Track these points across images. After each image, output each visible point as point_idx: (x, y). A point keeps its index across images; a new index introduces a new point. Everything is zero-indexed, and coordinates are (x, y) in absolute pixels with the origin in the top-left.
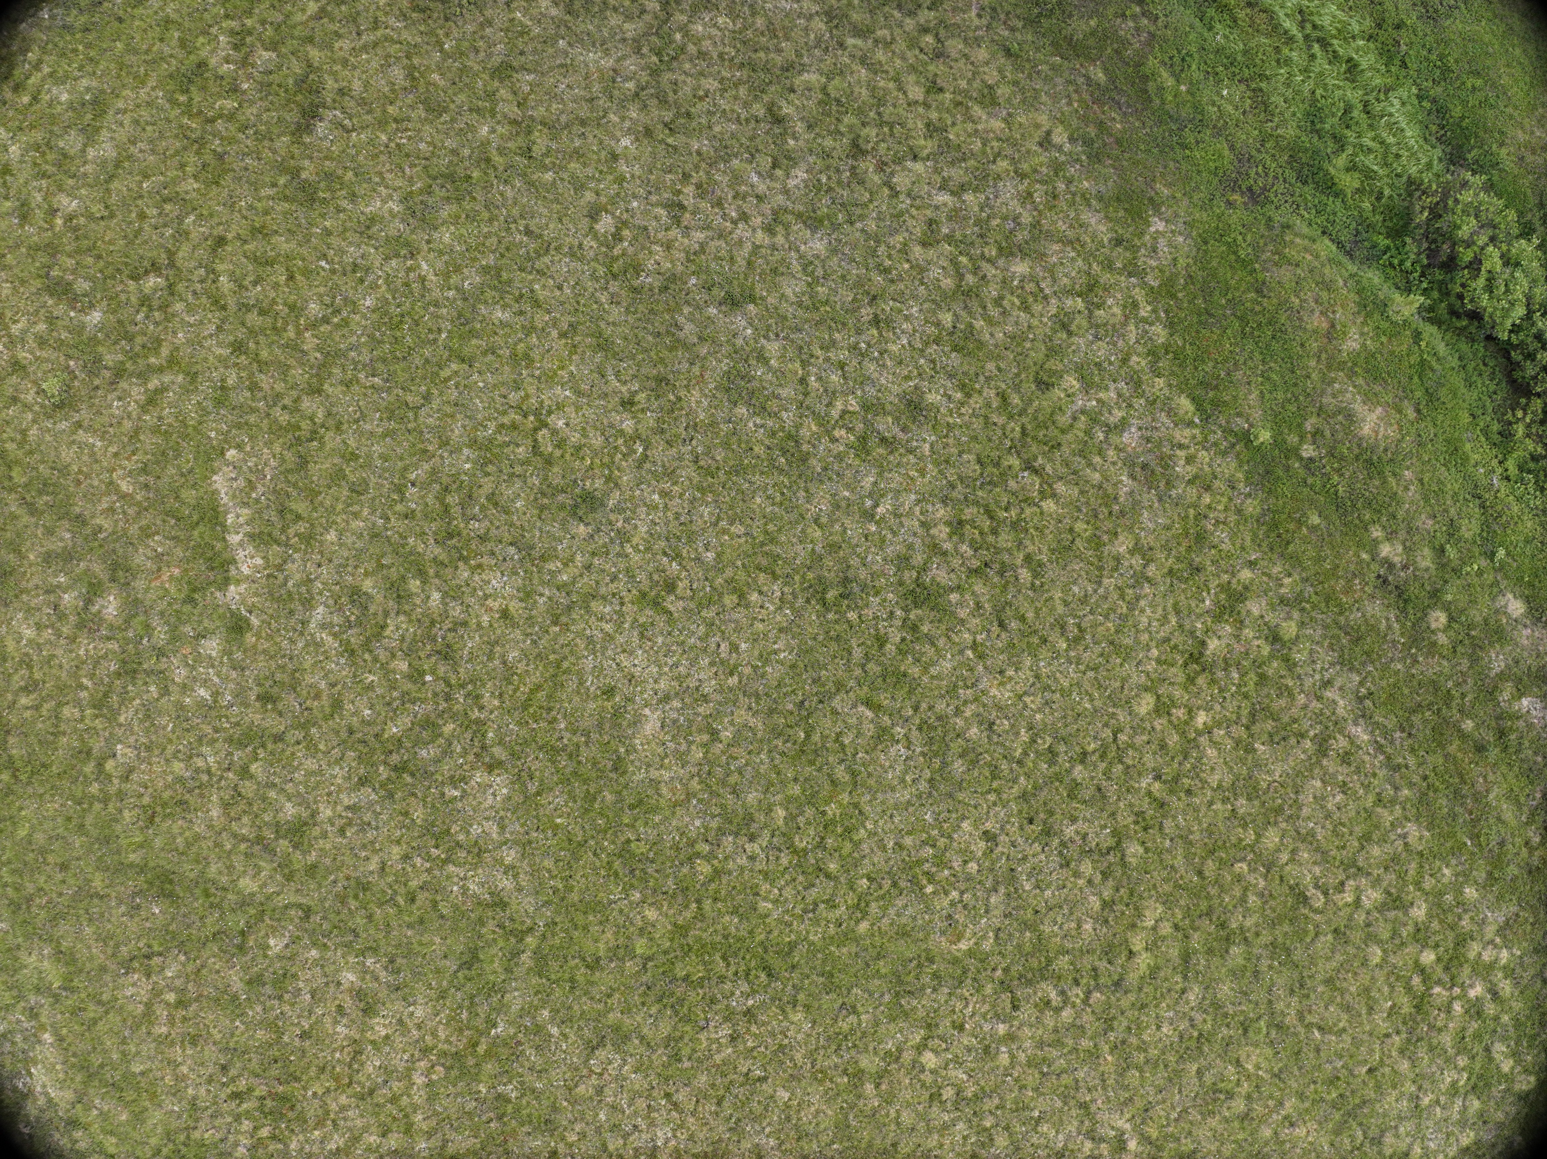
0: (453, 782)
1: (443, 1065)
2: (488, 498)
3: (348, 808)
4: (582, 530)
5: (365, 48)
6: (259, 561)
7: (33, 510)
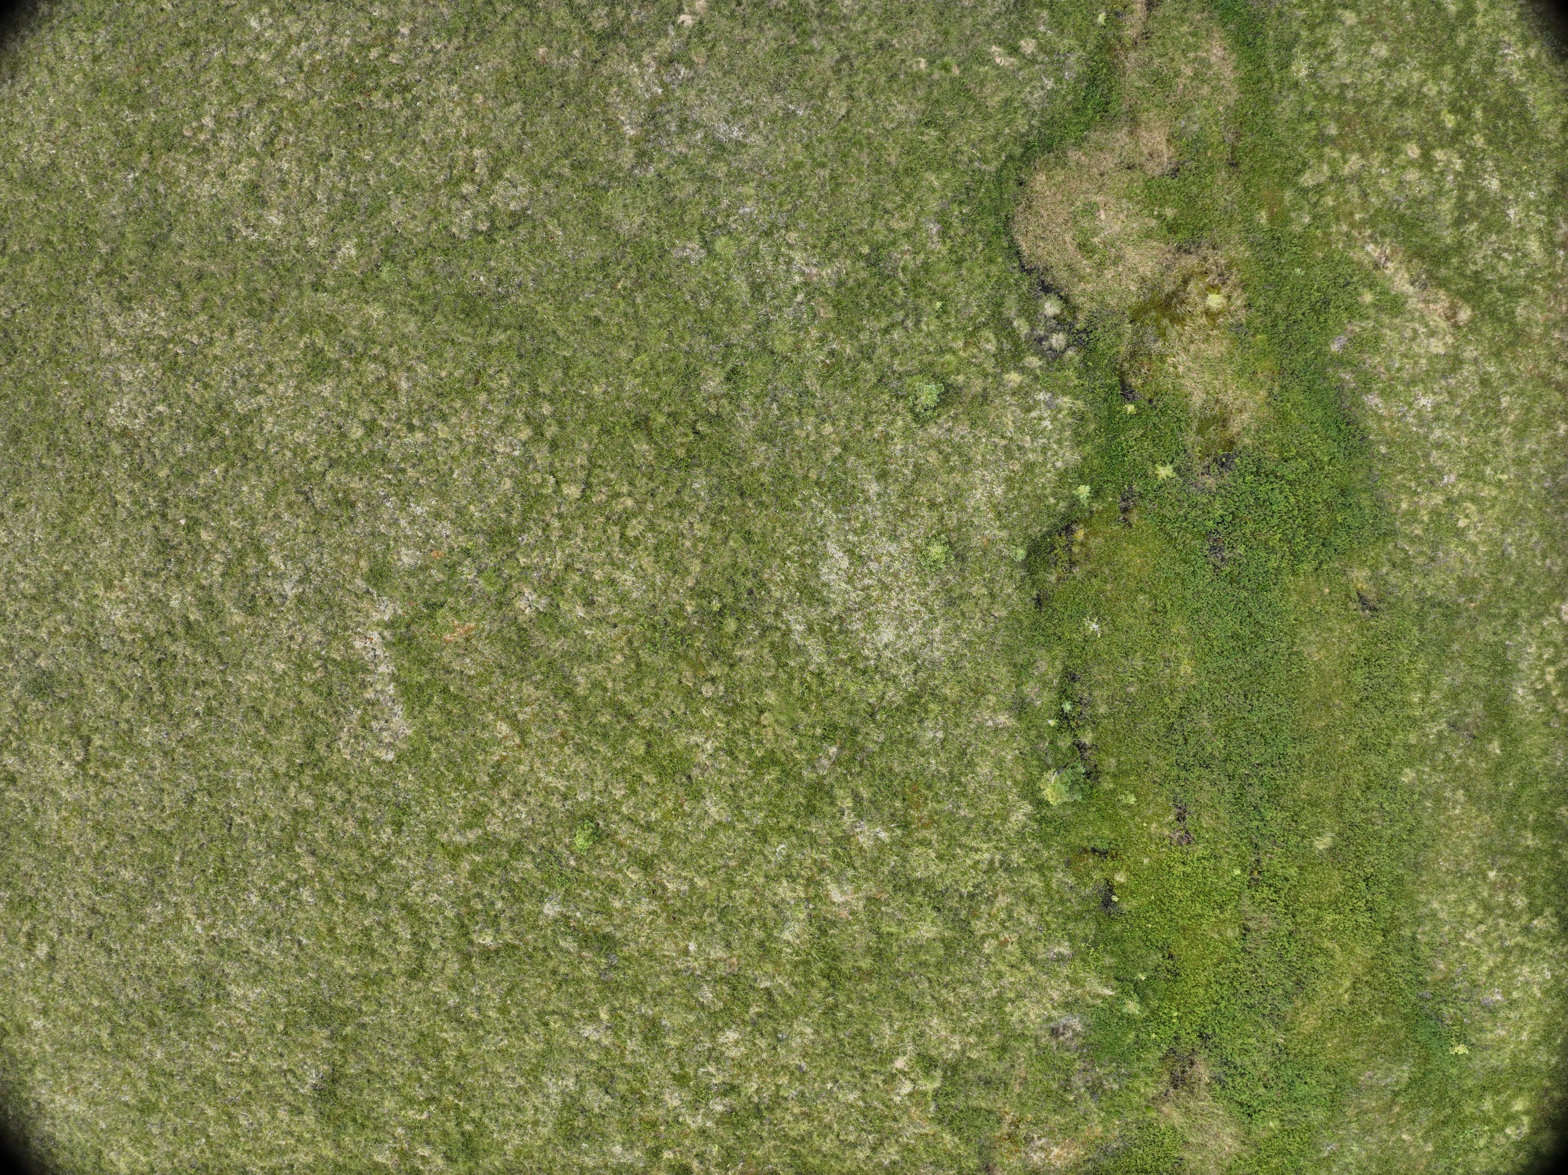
0: (160, 420)
1: (184, 136)
2: (127, 696)
3: (260, 392)
4: (42, 662)
5: (282, 1152)
6: (358, 644)
7: (619, 709)
